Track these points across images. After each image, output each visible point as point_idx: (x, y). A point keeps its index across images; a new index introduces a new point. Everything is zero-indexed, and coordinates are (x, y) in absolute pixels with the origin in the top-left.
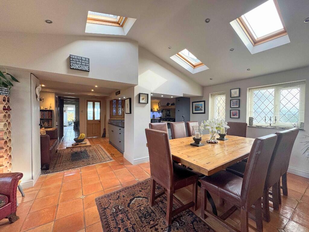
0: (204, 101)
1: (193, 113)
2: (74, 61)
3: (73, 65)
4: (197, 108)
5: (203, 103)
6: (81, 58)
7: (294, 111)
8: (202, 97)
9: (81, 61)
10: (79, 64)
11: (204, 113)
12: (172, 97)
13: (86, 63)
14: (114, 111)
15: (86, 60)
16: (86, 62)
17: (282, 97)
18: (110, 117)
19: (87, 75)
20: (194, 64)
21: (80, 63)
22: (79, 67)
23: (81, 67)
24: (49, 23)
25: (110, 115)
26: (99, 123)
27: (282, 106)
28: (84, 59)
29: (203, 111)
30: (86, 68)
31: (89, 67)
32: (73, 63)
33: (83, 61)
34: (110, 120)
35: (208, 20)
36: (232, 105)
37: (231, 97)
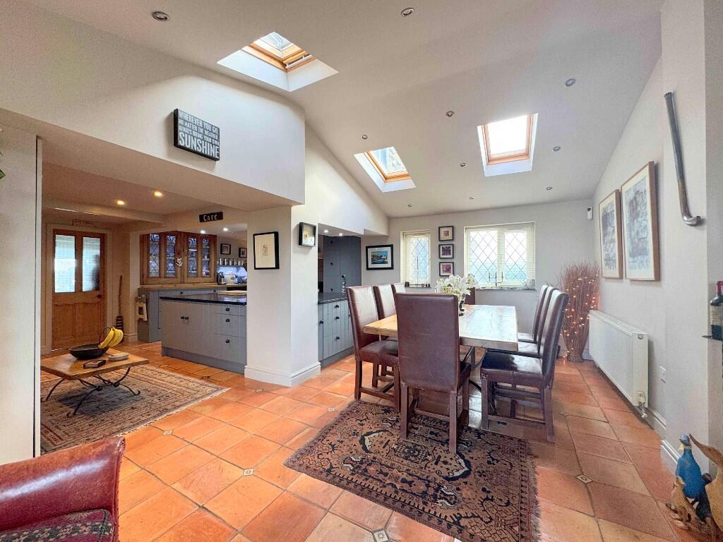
0: (391, 246)
1: (368, 269)
2: (186, 127)
3: (184, 138)
4: (378, 259)
5: (389, 249)
6: (203, 124)
7: (521, 263)
8: (385, 237)
9: (202, 130)
10: (197, 138)
11: (392, 268)
12: (341, 235)
13: (212, 138)
14: (154, 264)
15: (212, 132)
16: (214, 136)
17: (506, 244)
18: (142, 283)
19: (212, 168)
20: (386, 173)
21: (200, 136)
22: (197, 146)
23: (201, 145)
24: (160, 19)
25: (142, 276)
26: (98, 300)
27: (507, 257)
28: (209, 128)
29: (389, 265)
30: (212, 151)
31: (218, 150)
32: (184, 133)
33: (206, 132)
34: (140, 291)
35: (450, 114)
36: (441, 253)
37: (440, 240)
